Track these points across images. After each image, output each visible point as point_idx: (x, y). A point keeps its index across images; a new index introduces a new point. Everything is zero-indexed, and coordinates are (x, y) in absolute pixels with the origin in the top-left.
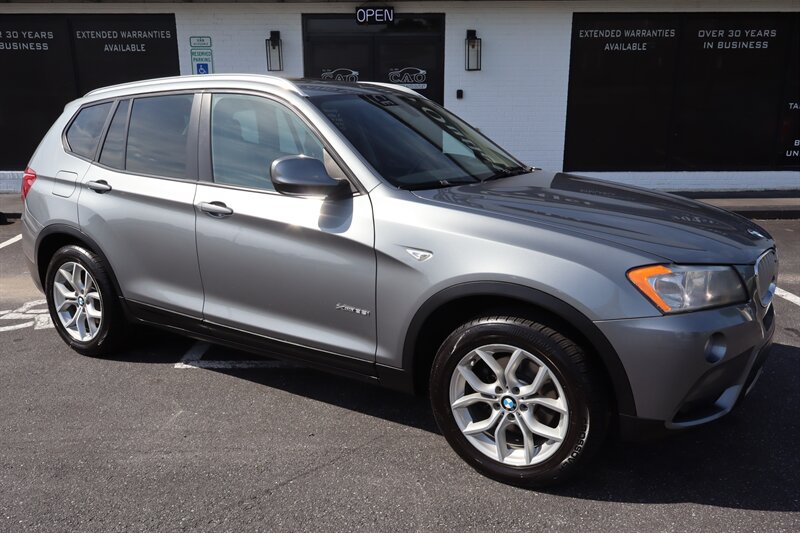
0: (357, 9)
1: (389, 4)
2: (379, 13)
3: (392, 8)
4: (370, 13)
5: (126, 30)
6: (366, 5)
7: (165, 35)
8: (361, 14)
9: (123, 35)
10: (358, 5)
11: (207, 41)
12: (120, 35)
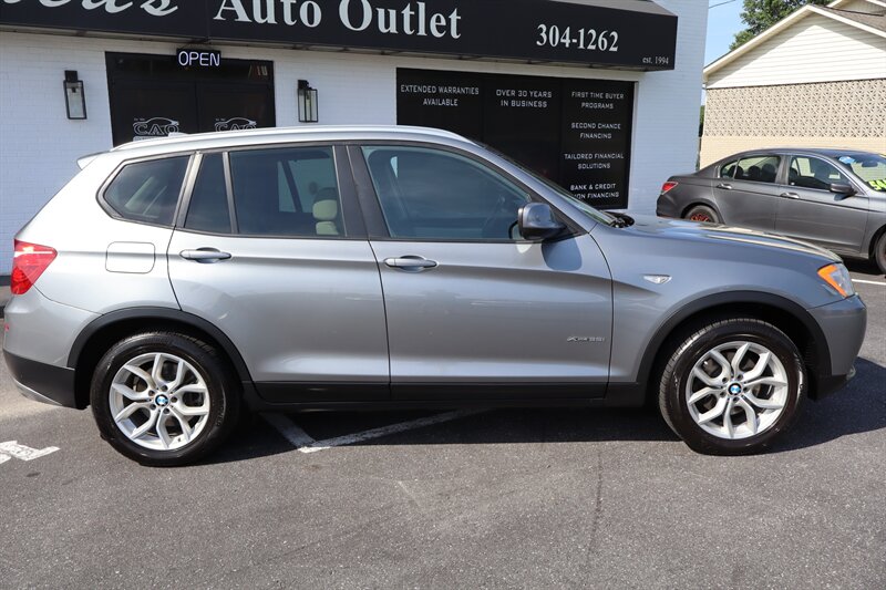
0: (179, 51)
1: (217, 48)
2: (203, 56)
3: (219, 52)
4: (194, 56)
6: (189, 46)
8: (184, 57)
10: (181, 45)
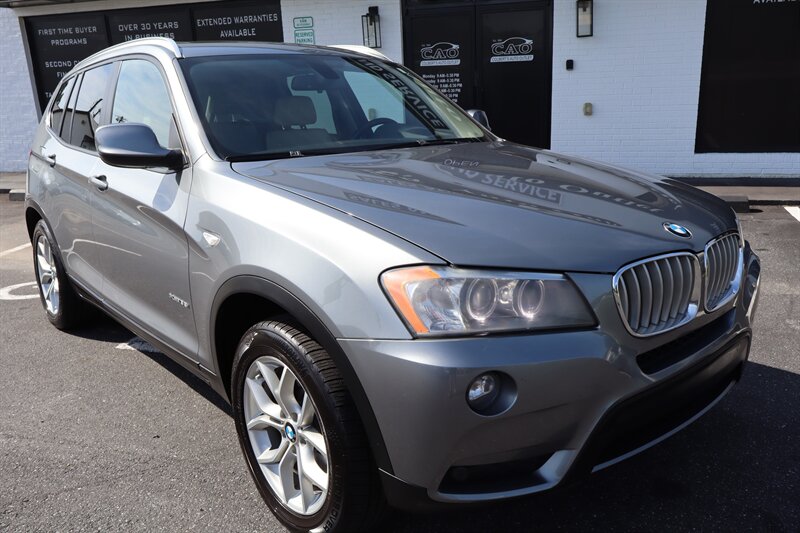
5: (238, 15)
7: (272, 18)
9: (236, 20)
11: (309, 21)
12: (233, 21)
